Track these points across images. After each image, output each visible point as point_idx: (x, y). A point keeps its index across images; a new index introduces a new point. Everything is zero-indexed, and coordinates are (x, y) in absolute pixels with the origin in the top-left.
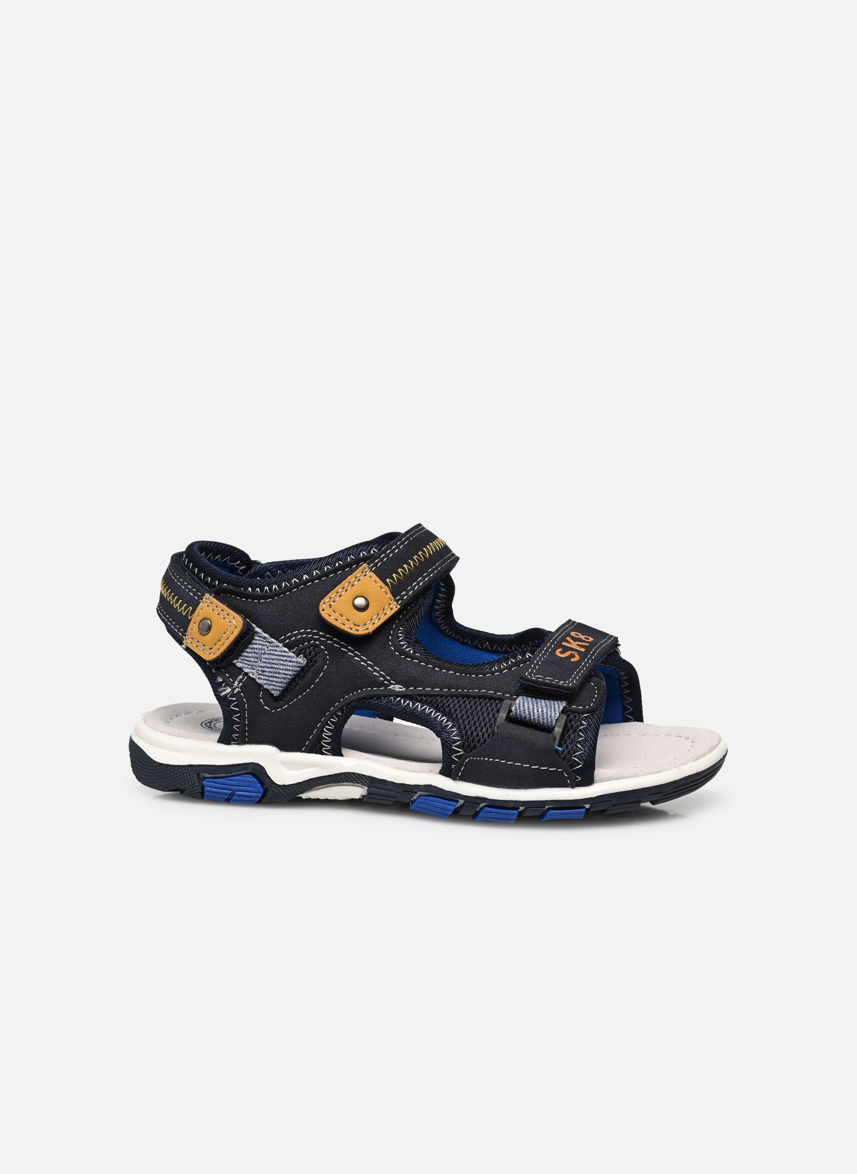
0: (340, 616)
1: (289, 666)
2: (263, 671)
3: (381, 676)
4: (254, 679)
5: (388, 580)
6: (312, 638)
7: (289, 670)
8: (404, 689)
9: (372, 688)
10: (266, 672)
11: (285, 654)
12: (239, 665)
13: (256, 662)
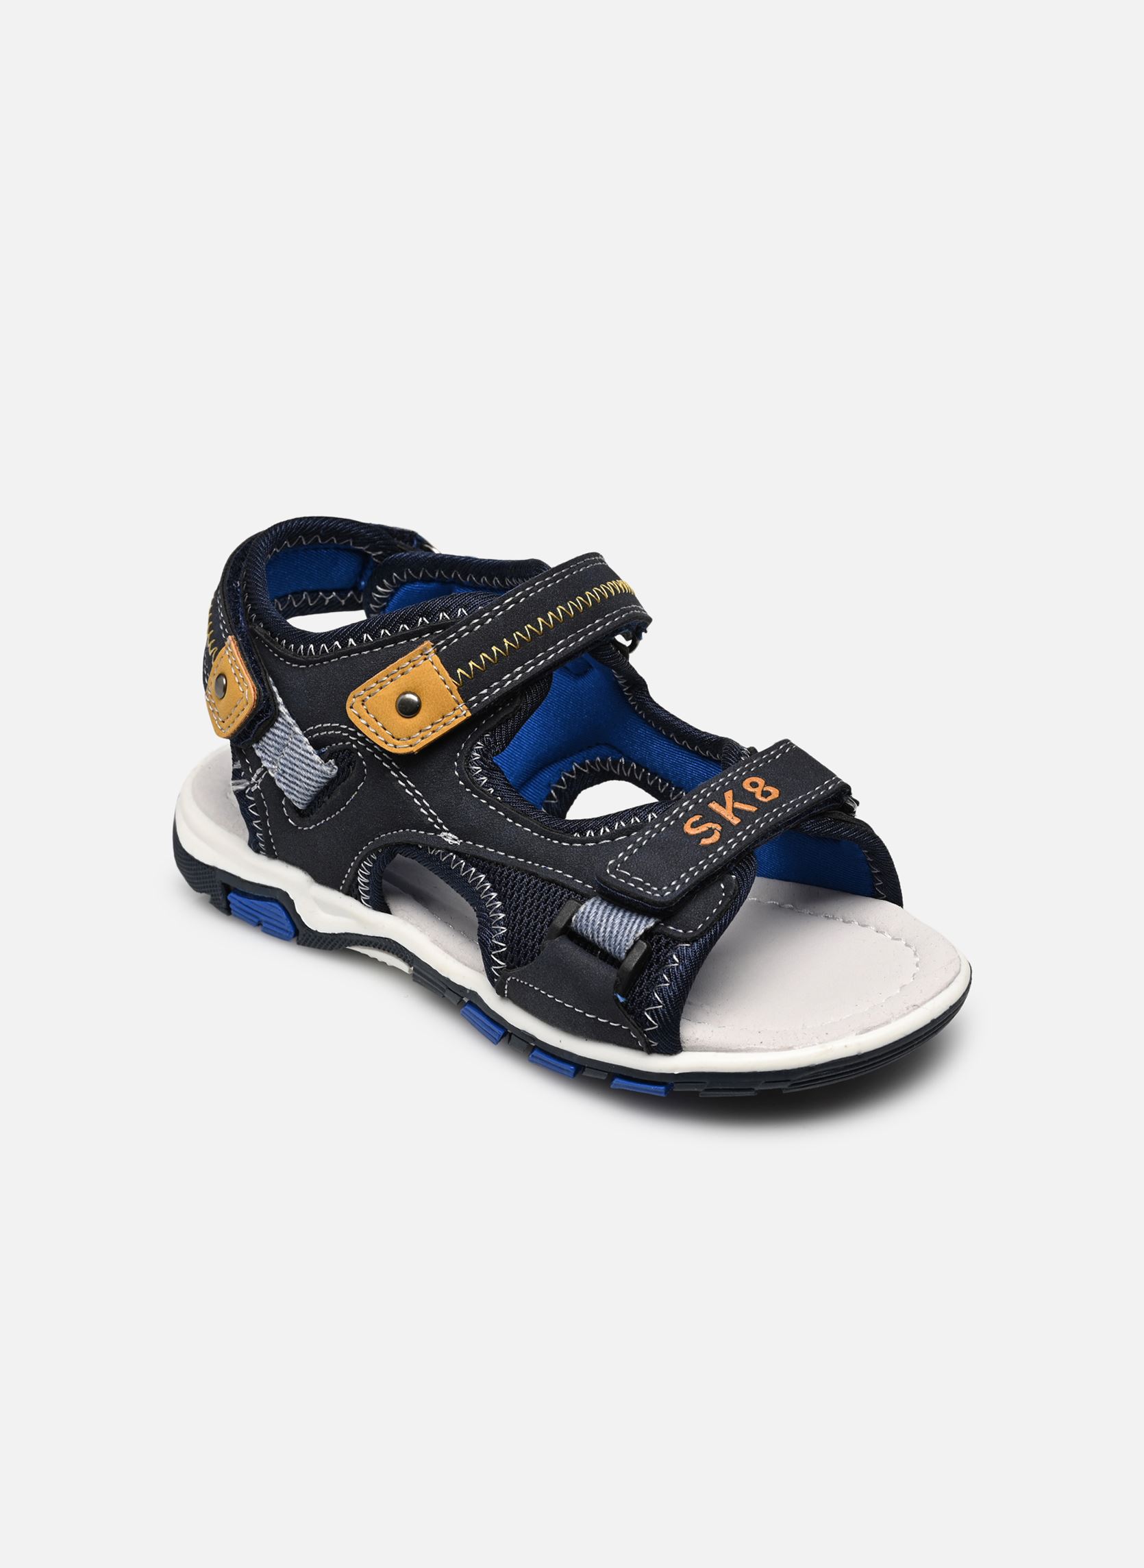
0: (374, 720)
1: (313, 774)
2: (284, 772)
3: (430, 815)
4: (273, 779)
5: (459, 671)
6: (347, 739)
7: (313, 780)
8: (458, 843)
9: (418, 831)
10: (287, 773)
11: (308, 755)
12: (259, 753)
13: (277, 755)
